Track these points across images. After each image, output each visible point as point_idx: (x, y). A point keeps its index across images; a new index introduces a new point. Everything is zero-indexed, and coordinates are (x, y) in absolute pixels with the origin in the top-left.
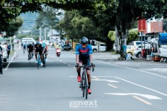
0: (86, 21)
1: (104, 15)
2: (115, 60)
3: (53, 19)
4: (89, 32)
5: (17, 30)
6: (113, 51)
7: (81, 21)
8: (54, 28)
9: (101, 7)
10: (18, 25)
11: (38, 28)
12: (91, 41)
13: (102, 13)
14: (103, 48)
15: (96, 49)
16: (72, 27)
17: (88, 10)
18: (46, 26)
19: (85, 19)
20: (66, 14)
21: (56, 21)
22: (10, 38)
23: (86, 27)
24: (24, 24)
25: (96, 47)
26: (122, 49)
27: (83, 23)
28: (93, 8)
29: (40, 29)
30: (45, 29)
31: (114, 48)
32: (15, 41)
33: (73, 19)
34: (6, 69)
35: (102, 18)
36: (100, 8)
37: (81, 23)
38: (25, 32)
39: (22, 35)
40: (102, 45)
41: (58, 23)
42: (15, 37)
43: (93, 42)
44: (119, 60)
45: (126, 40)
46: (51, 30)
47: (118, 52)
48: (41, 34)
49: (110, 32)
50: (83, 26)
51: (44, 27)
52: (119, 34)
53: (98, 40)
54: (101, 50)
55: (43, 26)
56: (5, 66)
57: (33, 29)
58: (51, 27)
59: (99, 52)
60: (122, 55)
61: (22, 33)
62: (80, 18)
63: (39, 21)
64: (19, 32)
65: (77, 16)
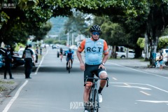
0: (116, 28)
1: (134, 22)
2: (144, 68)
3: (82, 25)
4: (118, 38)
5: (46, 34)
6: (142, 58)
7: (110, 27)
8: (83, 34)
9: (133, 13)
10: (47, 29)
11: (66, 32)
12: (120, 47)
13: (132, 19)
14: (132, 55)
15: (124, 56)
16: (102, 33)
17: (118, 16)
18: (74, 31)
19: (115, 25)
20: (95, 20)
21: (84, 26)
22: (38, 42)
23: (116, 33)
24: (52, 28)
25: (124, 54)
26: (152, 56)
27: (112, 29)
28: (124, 14)
29: (68, 34)
30: (73, 34)
31: (143, 55)
32: (43, 46)
33: (103, 25)
34: (36, 73)
35: (132, 24)
36: (131, 14)
37: (111, 29)
38: (53, 36)
39: (49, 40)
40: (130, 52)
41: (86, 28)
42: (42, 41)
43: (122, 48)
44: (148, 67)
45: (156, 47)
46: (79, 36)
47: (147, 60)
48: (68, 39)
49: (140, 39)
50: (112, 32)
51: (72, 33)
52: (149, 41)
53: (127, 46)
54: (129, 57)
55: (71, 31)
56: (34, 70)
57: (61, 34)
58: (79, 32)
59: (127, 58)
60: (151, 63)
61: (50, 37)
62: (110, 24)
63: (68, 26)
64: (47, 36)
65: (106, 22)
